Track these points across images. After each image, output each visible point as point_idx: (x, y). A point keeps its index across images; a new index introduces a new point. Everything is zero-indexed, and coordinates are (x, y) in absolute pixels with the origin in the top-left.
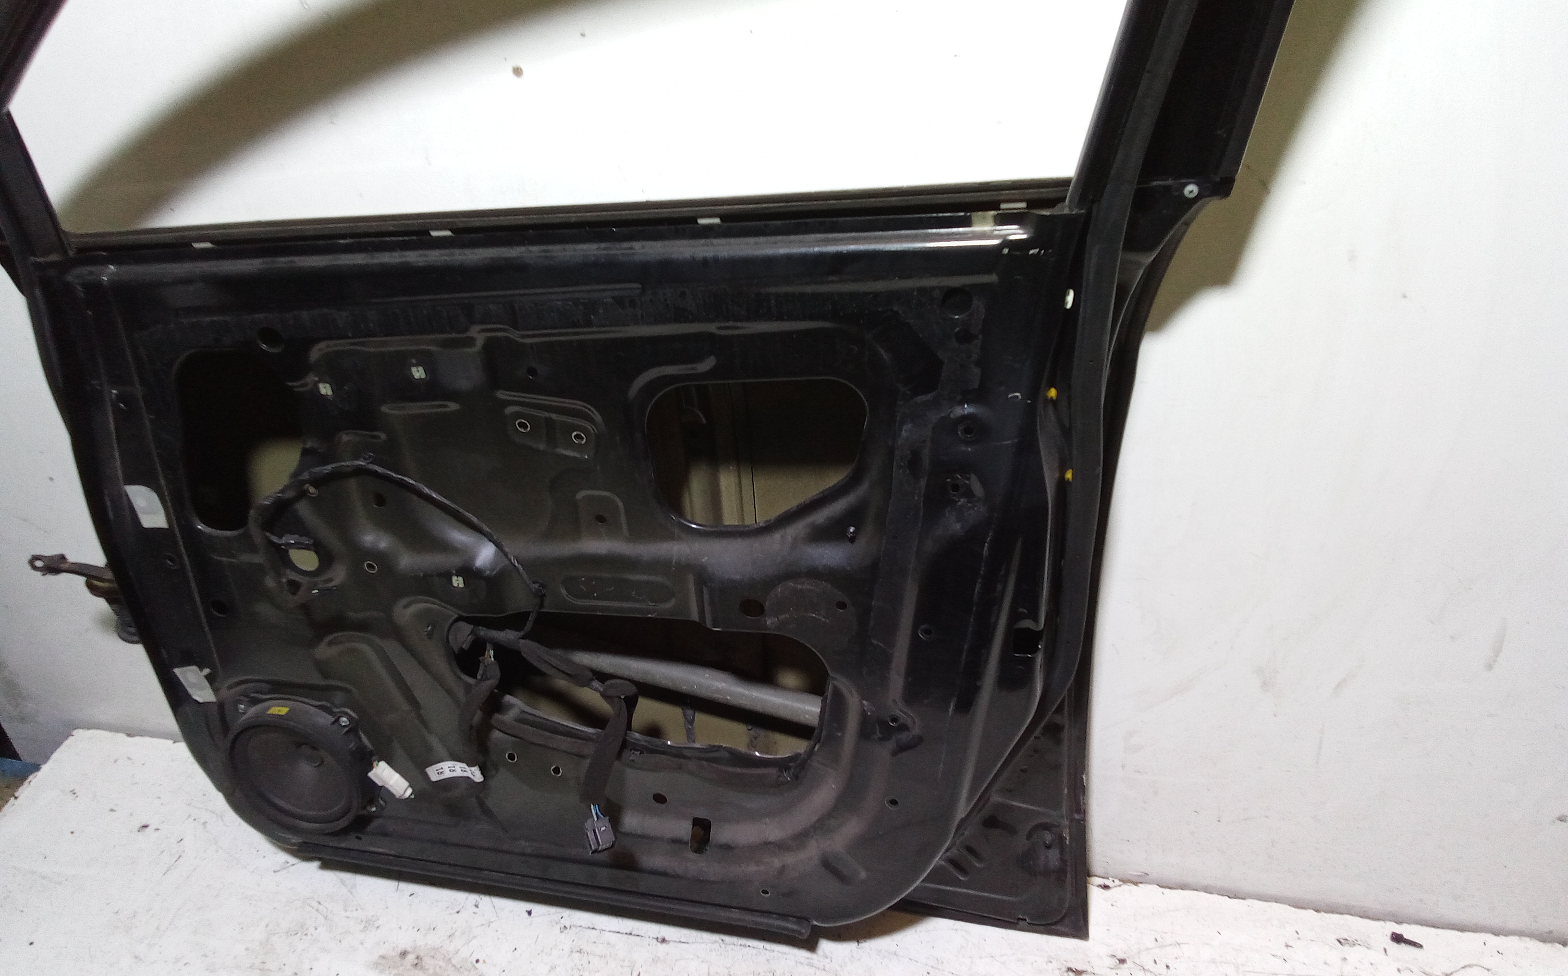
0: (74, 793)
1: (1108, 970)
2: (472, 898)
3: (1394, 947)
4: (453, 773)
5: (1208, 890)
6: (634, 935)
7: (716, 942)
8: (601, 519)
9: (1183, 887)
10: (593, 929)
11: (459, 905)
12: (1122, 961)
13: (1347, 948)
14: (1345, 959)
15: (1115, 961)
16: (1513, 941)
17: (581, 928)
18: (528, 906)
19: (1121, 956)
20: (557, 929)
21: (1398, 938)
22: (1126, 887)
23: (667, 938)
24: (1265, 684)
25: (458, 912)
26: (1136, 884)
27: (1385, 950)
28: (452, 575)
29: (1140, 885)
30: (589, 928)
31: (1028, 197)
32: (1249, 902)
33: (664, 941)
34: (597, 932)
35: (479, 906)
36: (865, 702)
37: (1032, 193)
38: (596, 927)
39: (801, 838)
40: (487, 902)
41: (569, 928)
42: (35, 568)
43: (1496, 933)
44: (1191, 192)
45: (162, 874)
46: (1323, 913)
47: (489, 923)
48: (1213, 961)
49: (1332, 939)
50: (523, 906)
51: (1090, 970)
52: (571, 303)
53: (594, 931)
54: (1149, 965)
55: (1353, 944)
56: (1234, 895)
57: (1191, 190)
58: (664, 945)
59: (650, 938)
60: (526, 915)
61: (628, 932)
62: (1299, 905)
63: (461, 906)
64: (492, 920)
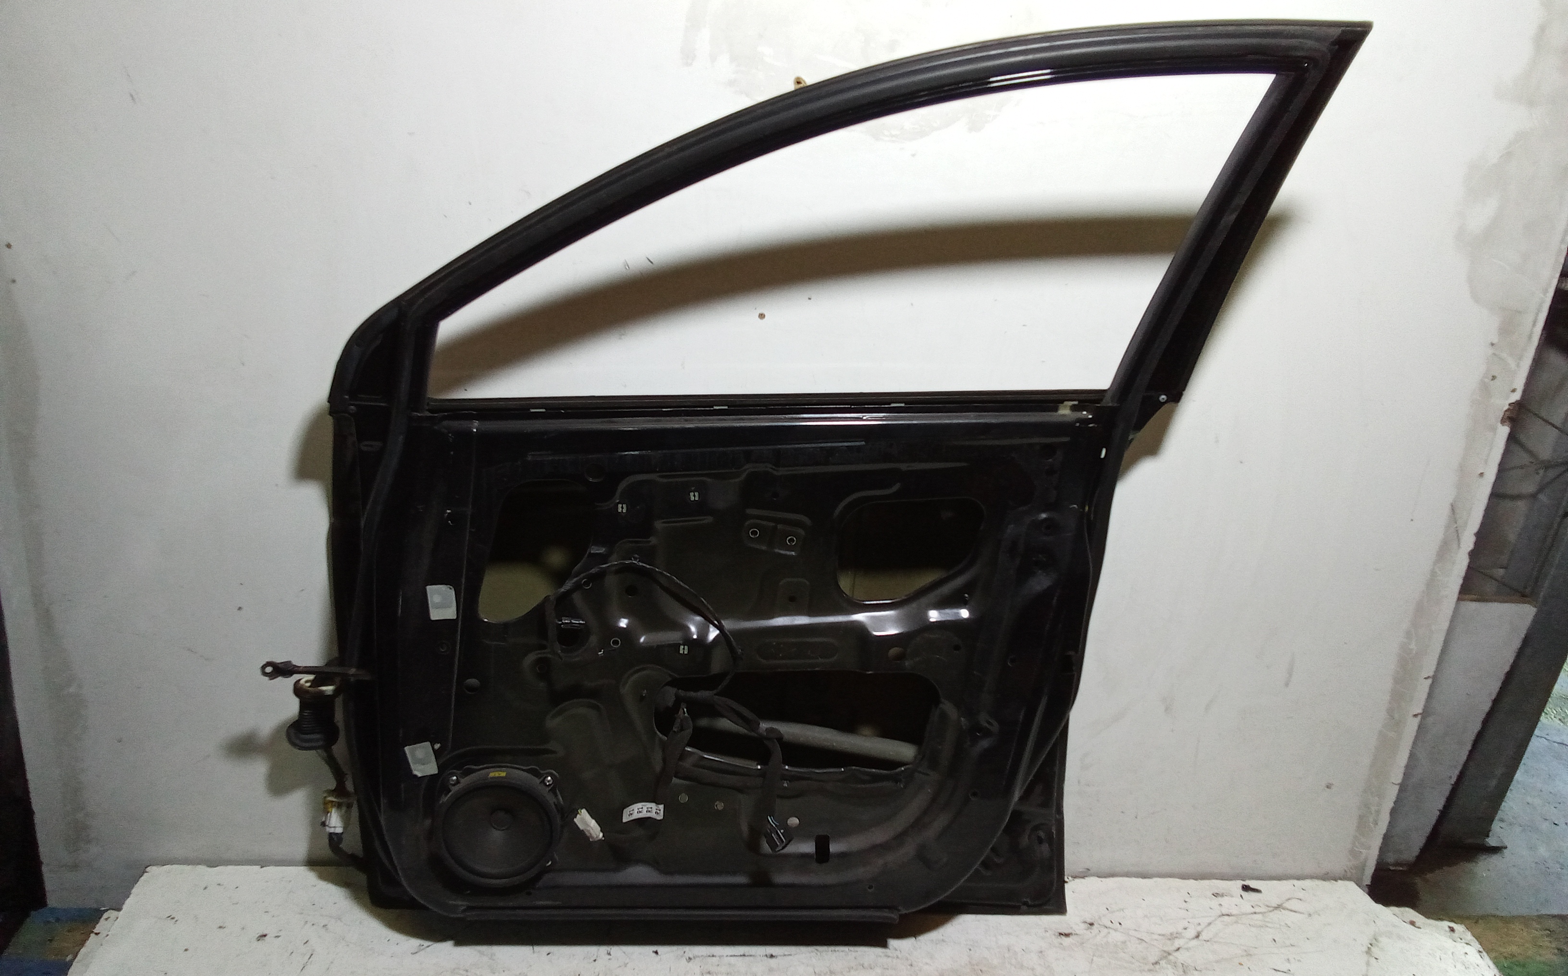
0: (173, 918)
1: (1085, 931)
2: (603, 950)
3: (1245, 894)
4: (641, 814)
5: (1128, 875)
6: (747, 956)
7: (812, 952)
8: (792, 599)
9: (1112, 875)
10: (713, 956)
11: (594, 955)
12: (1092, 924)
13: (1220, 898)
14: (1221, 905)
15: (1087, 925)
16: (1307, 883)
17: (703, 957)
18: (655, 948)
19: (1089, 921)
20: (684, 961)
21: (1246, 888)
22: (1077, 880)
23: (774, 954)
24: (1167, 709)
25: (595, 961)
26: (1083, 877)
27: (1241, 896)
28: (680, 645)
29: (1086, 878)
30: (709, 956)
31: (1081, 398)
32: (1155, 879)
33: (772, 956)
34: (718, 958)
35: (611, 953)
36: (962, 719)
37: (1082, 397)
38: (715, 954)
39: (900, 838)
40: (618, 951)
41: (693, 959)
42: (265, 674)
43: (1299, 878)
44: (1163, 399)
45: (300, 970)
46: (1200, 881)
47: (626, 965)
48: (1146, 916)
49: (1209, 894)
50: (648, 950)
51: (1073, 932)
52: (818, 450)
53: (714, 958)
54: (1109, 924)
55: (1222, 895)
56: (1144, 876)
57: (1163, 397)
58: (773, 960)
59: (760, 956)
60: (654, 955)
61: (742, 954)
62: (1184, 877)
63: (595, 956)
64: (626, 962)
